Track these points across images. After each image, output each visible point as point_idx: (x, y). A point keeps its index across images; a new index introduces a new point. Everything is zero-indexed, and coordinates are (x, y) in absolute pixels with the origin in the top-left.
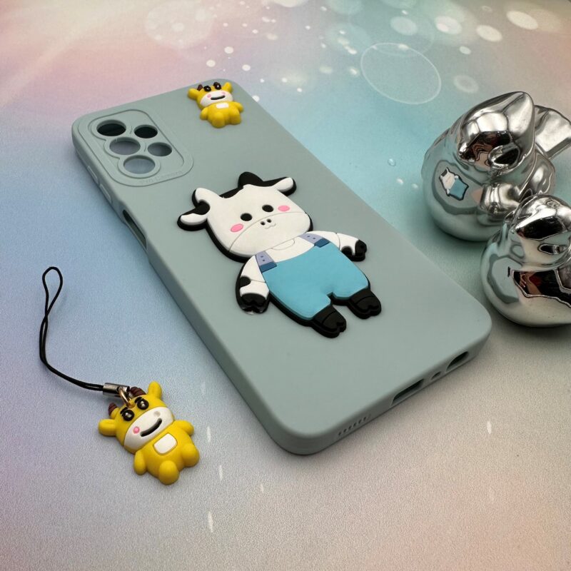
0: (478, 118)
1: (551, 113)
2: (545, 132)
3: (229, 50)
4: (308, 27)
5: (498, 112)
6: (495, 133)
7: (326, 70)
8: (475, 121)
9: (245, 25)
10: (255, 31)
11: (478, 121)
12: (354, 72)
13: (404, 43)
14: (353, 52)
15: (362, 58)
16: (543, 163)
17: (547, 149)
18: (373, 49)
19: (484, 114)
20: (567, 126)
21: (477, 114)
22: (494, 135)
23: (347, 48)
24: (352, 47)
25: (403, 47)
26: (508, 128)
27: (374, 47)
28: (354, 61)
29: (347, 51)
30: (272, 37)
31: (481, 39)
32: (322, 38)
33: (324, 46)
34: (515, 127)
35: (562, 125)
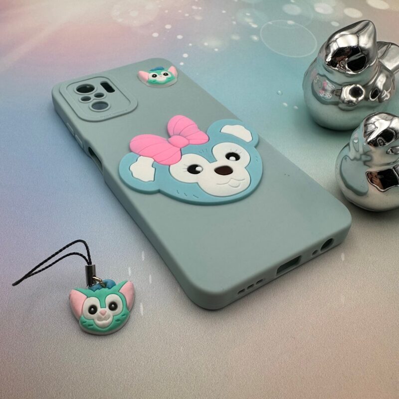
0: (337, 39)
3: (168, 27)
4: (224, 12)
7: (235, 37)
8: (335, 41)
9: (180, 11)
10: (187, 15)
11: (338, 40)
12: (255, 38)
14: (255, 26)
15: (261, 30)
18: (269, 24)
23: (250, 24)
24: (254, 23)
25: (290, 22)
28: (256, 32)
30: (198, 18)
32: (233, 18)
33: (234, 23)
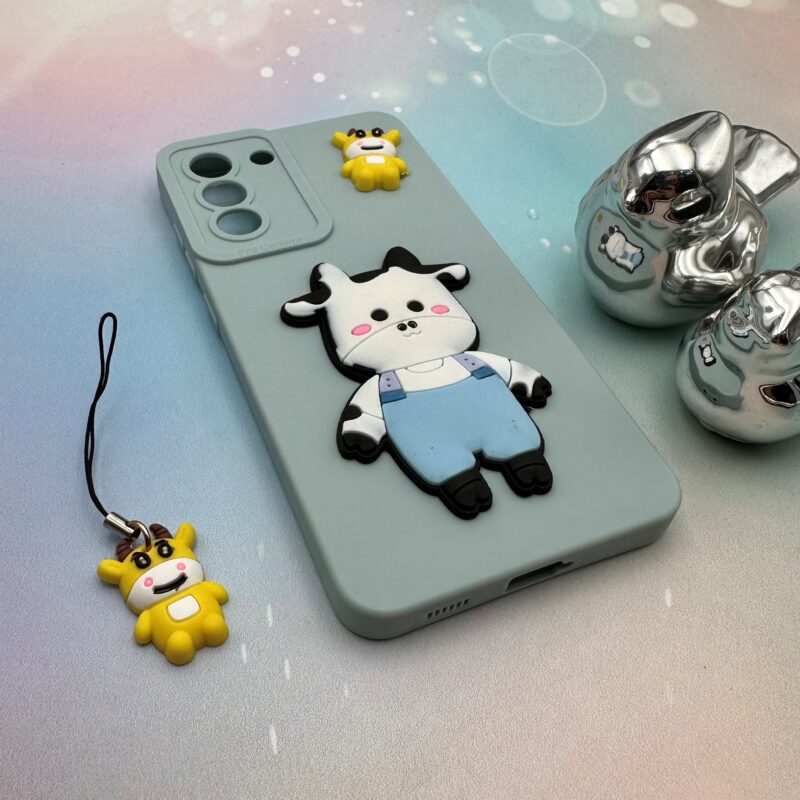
1: (764, 137)
2: (754, 166)
3: (293, 51)
4: (410, 13)
5: (681, 141)
6: (677, 172)
7: (437, 78)
9: (316, 12)
12: (478, 79)
13: (552, 33)
14: (476, 49)
15: (490, 58)
16: (749, 213)
17: (756, 190)
18: (506, 43)
19: (661, 145)
20: (786, 156)
21: (651, 145)
22: (675, 176)
23: (468, 43)
24: (475, 41)
25: (550, 39)
26: (695, 166)
27: (508, 40)
28: (478, 63)
29: (468, 47)
30: (357, 29)
31: (667, 24)
32: (430, 29)
33: (434, 41)
34: (704, 165)
35: (780, 153)
